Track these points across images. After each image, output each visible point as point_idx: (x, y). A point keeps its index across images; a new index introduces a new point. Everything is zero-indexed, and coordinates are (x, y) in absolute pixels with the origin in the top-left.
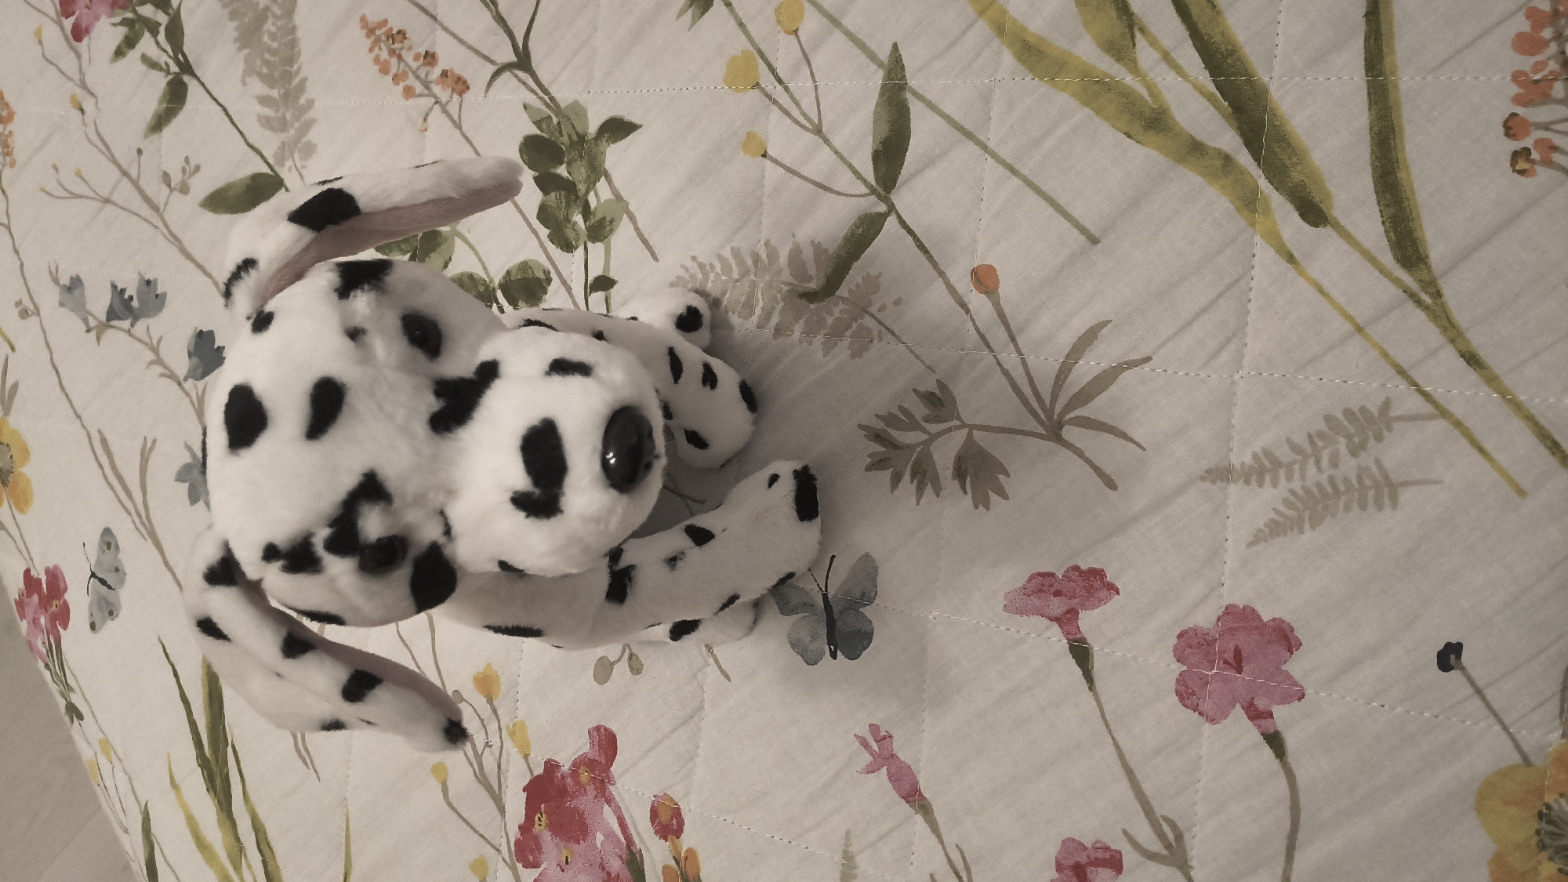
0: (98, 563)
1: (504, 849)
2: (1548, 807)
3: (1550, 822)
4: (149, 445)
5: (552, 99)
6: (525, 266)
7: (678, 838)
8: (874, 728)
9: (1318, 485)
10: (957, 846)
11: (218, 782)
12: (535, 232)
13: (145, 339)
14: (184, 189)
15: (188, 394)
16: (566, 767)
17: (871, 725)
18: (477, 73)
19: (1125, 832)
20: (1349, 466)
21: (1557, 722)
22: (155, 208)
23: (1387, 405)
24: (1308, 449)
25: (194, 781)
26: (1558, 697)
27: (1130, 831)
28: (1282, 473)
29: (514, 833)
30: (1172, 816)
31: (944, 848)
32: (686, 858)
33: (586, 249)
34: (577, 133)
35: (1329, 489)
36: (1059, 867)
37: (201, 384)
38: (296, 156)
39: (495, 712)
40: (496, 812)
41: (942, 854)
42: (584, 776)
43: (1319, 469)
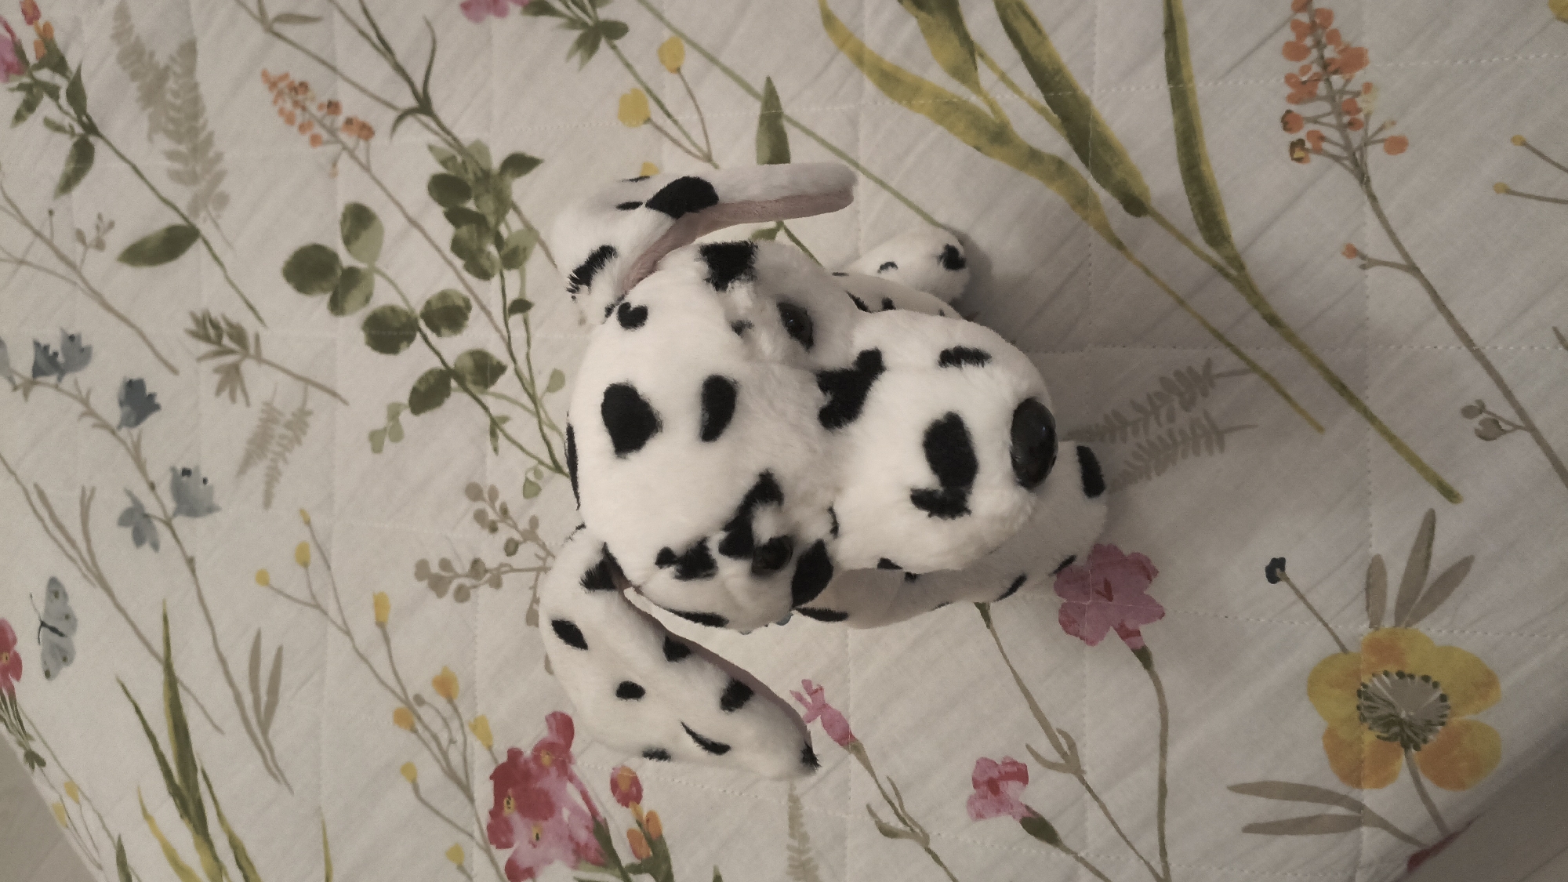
0: (47, 611)
1: (477, 834)
2: (1365, 686)
3: (1368, 698)
4: (88, 493)
5: (455, 139)
6: (444, 296)
7: (638, 803)
8: (807, 684)
9: (1160, 438)
10: (888, 777)
11: (192, 808)
12: (450, 264)
13: (75, 392)
14: (100, 245)
15: (123, 442)
16: (528, 753)
17: (804, 682)
18: (381, 119)
19: (1028, 746)
20: (1183, 419)
21: (1365, 615)
22: (71, 265)
23: (1208, 365)
24: (1149, 408)
25: (167, 811)
26: (1364, 594)
27: (1033, 747)
28: (1129, 430)
29: (485, 818)
30: (1066, 729)
31: (877, 781)
32: (648, 821)
33: (502, 276)
34: (482, 170)
35: (1169, 441)
36: (976, 784)
37: (135, 431)
38: (211, 208)
39: (456, 709)
40: (466, 801)
41: (874, 786)
42: (546, 759)
43: (1159, 424)
